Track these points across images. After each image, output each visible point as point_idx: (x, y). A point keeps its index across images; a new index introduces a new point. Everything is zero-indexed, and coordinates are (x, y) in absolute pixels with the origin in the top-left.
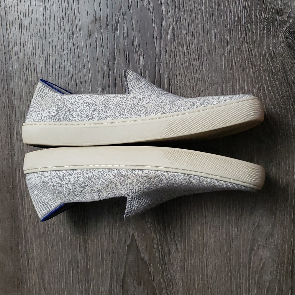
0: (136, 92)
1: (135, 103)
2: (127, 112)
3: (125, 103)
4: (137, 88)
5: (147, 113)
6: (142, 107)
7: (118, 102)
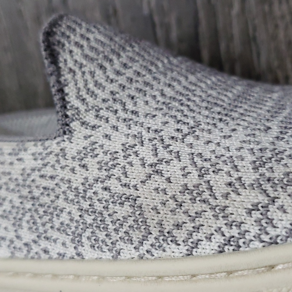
0: (96, 122)
1: (91, 181)
2: (62, 229)
3: (52, 177)
4: (104, 100)
5: (145, 238)
6: (122, 204)
7: (29, 175)
